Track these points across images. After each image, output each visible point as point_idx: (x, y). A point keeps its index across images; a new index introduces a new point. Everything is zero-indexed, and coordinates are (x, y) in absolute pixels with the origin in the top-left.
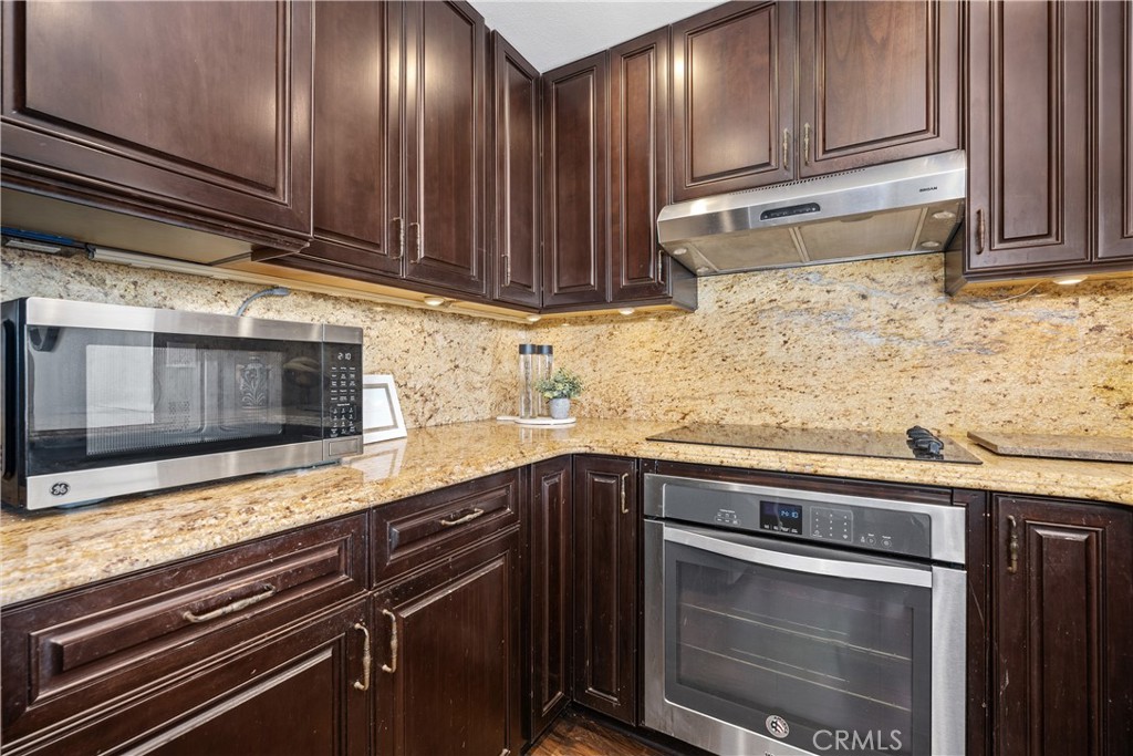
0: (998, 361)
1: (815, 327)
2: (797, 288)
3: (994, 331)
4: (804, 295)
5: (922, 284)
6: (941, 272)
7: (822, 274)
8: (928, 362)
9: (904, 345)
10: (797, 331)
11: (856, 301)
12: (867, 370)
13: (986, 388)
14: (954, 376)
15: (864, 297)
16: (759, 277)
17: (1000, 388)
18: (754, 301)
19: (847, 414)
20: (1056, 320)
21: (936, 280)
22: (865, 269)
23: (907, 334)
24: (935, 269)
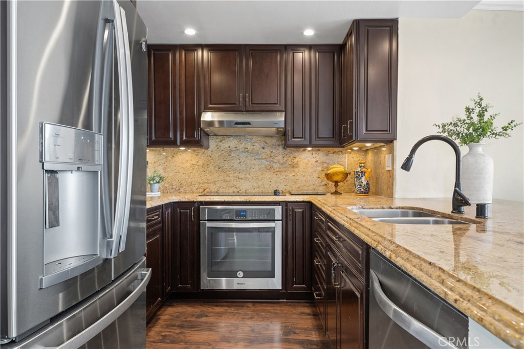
0: (296, 170)
1: (249, 157)
2: (244, 144)
3: (295, 161)
4: (246, 146)
5: (279, 145)
6: (283, 142)
7: (252, 139)
8: (280, 170)
9: (274, 164)
10: (244, 158)
11: (261, 149)
12: (264, 172)
13: (293, 178)
14: (286, 174)
15: (263, 148)
16: (231, 138)
17: (297, 178)
18: (229, 147)
19: (259, 187)
20: (309, 159)
21: (282, 144)
22: (264, 139)
23: (275, 161)
24: (282, 141)
